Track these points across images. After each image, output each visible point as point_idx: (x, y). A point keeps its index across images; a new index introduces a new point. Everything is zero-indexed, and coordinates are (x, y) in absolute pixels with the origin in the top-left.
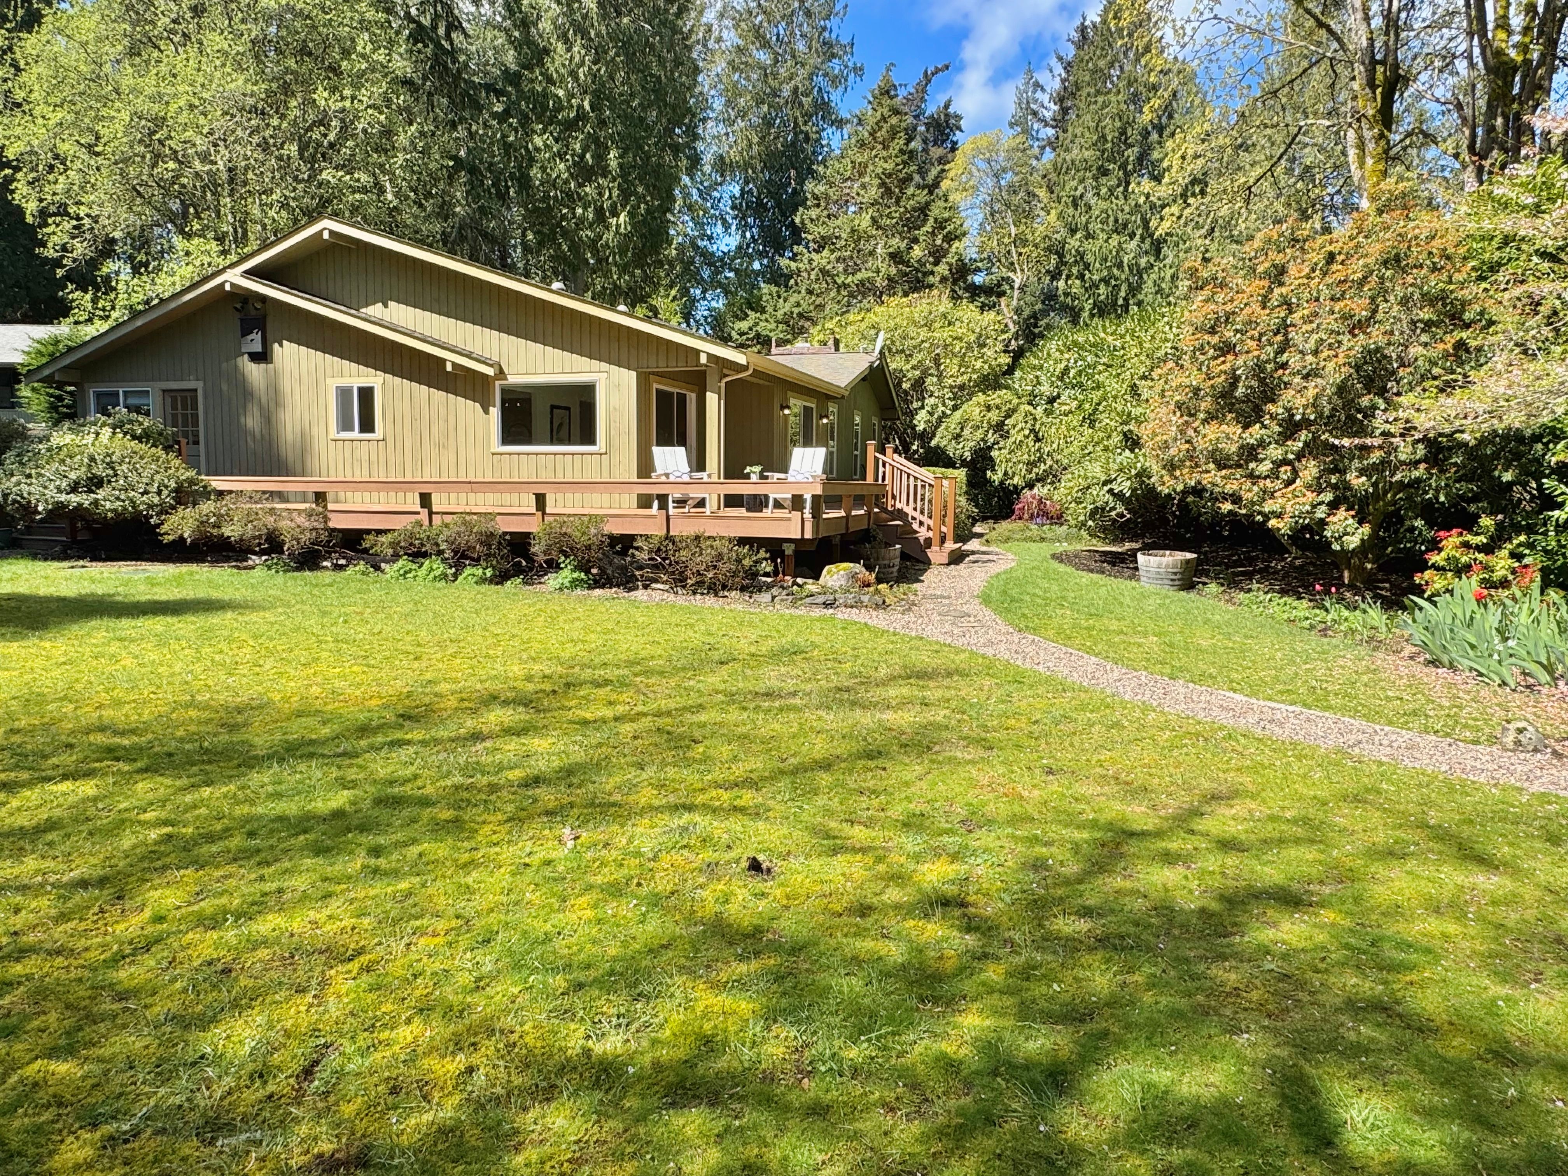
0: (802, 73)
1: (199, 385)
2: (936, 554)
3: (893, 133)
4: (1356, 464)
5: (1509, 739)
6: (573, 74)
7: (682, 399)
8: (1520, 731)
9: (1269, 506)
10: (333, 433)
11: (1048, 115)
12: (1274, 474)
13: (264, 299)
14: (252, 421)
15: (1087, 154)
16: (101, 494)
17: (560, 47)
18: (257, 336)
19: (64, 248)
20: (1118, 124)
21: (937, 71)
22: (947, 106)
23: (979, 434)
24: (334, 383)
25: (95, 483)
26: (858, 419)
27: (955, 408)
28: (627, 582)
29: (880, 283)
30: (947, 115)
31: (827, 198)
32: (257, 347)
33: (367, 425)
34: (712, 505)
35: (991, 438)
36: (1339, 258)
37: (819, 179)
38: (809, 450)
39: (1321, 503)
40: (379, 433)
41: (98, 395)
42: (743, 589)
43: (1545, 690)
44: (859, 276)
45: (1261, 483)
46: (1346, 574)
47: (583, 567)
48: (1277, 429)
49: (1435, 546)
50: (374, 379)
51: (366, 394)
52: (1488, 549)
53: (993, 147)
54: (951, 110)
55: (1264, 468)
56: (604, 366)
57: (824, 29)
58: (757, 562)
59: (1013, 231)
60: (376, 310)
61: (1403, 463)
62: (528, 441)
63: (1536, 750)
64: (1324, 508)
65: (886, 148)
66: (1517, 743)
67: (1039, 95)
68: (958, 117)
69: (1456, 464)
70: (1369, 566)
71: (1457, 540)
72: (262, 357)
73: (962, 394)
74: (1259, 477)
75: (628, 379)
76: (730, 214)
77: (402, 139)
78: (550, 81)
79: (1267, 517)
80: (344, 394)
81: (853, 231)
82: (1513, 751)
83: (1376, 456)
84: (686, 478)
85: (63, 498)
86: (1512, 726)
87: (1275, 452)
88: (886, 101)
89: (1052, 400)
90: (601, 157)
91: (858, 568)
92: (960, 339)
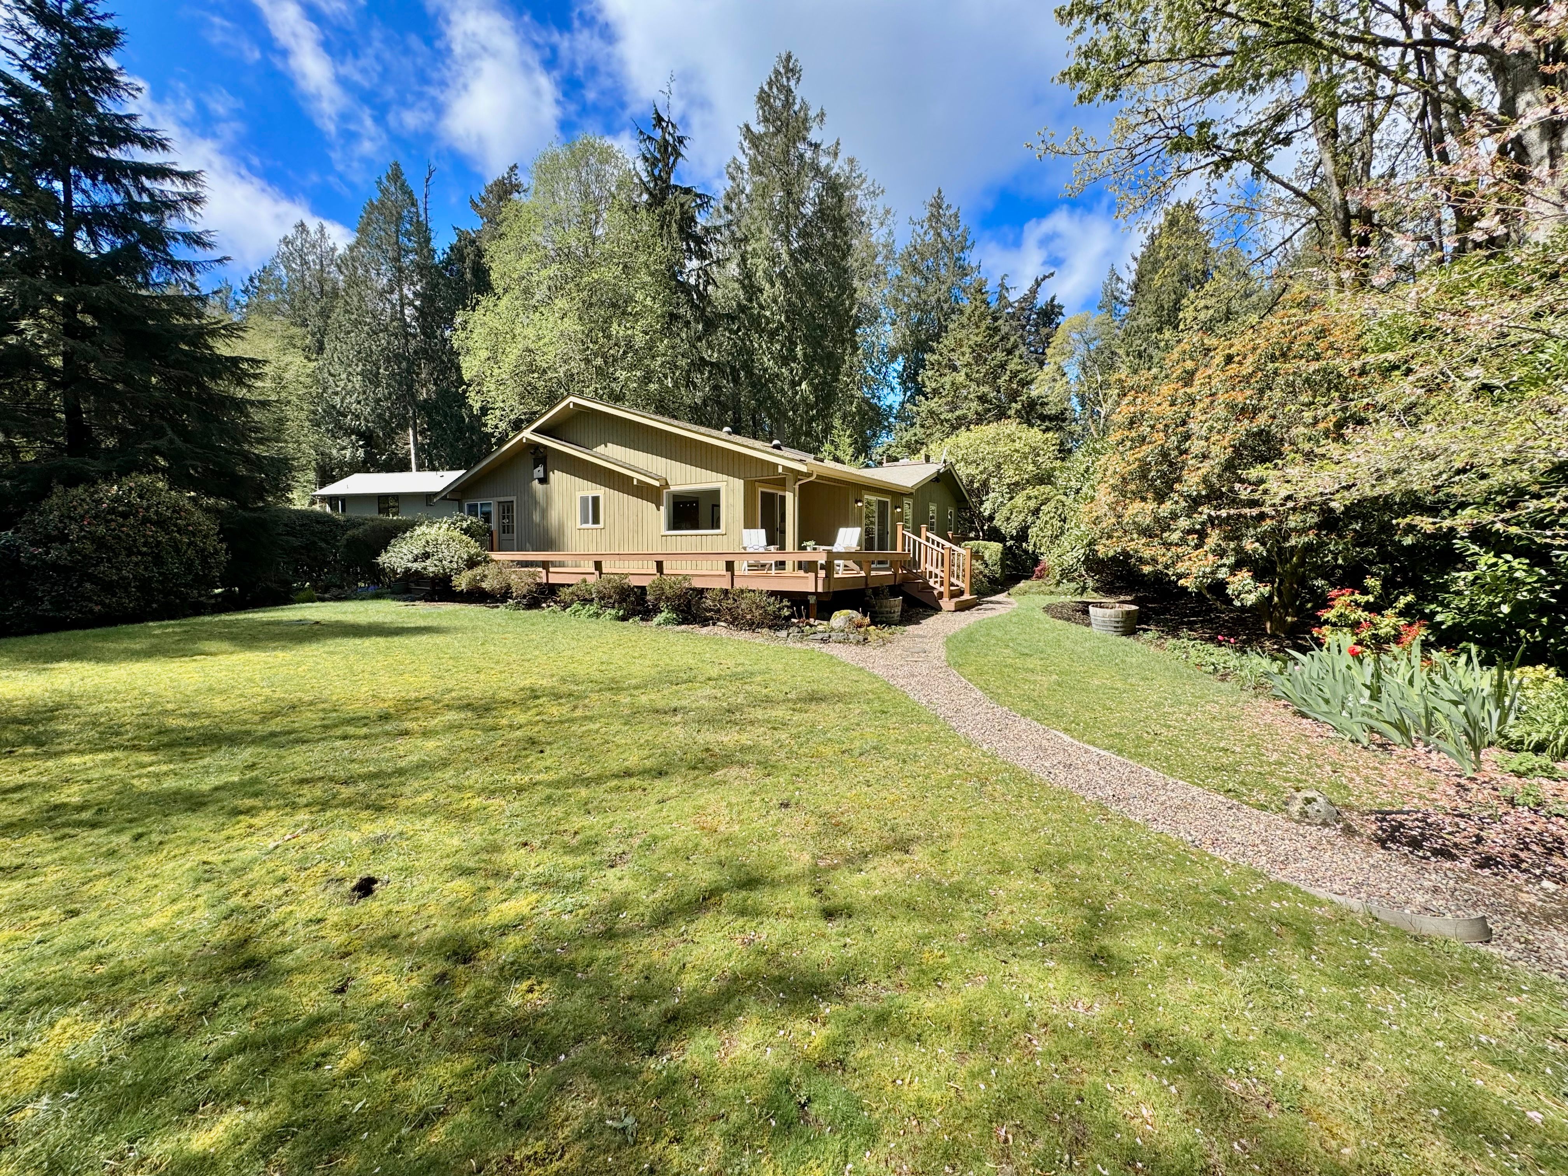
0: (944, 288)
1: (514, 499)
2: (947, 604)
3: (983, 317)
4: (1252, 531)
5: (1295, 808)
6: (775, 301)
7: (783, 498)
8: (1308, 801)
9: (1181, 568)
10: (579, 526)
11: (1126, 298)
12: (1183, 541)
13: (546, 447)
14: (537, 517)
15: (1148, 320)
16: (428, 562)
17: (767, 286)
18: (541, 468)
19: (496, 427)
20: (1173, 297)
21: (1045, 277)
22: (1053, 300)
23: (1021, 518)
24: (579, 494)
25: (426, 556)
26: (933, 507)
27: (1011, 499)
28: (704, 622)
29: (971, 416)
30: (1053, 306)
31: (940, 364)
32: (542, 475)
33: (596, 520)
34: (789, 566)
35: (1030, 519)
36: (1236, 359)
37: (933, 351)
38: (850, 530)
39: (1224, 565)
40: (601, 525)
41: (470, 506)
42: (770, 627)
43: (1399, 751)
44: (958, 413)
45: (1173, 549)
46: (1268, 625)
47: (675, 609)
48: (1184, 504)
49: (1325, 603)
50: (600, 491)
51: (596, 500)
52: (1375, 608)
53: (1084, 323)
54: (1056, 302)
55: (1175, 537)
56: (725, 477)
57: (959, 259)
58: (780, 609)
59: (1099, 378)
60: (601, 449)
61: (1295, 530)
62: (697, 527)
63: (1325, 824)
64: (1224, 569)
65: (978, 327)
66: (1304, 814)
67: (1120, 285)
68: (1061, 307)
69: (1355, 530)
70: (1289, 619)
71: (1347, 599)
72: (544, 480)
73: (1014, 488)
74: (1171, 544)
75: (738, 484)
76: (895, 382)
77: (661, 348)
78: (762, 307)
79: (1180, 576)
80: (584, 500)
81: (953, 384)
82: (1297, 822)
83: (1268, 524)
84: (762, 550)
85: (410, 565)
86: (1300, 796)
87: (1184, 523)
88: (979, 296)
89: (1078, 491)
90: (792, 350)
91: (853, 613)
92: (1017, 451)
